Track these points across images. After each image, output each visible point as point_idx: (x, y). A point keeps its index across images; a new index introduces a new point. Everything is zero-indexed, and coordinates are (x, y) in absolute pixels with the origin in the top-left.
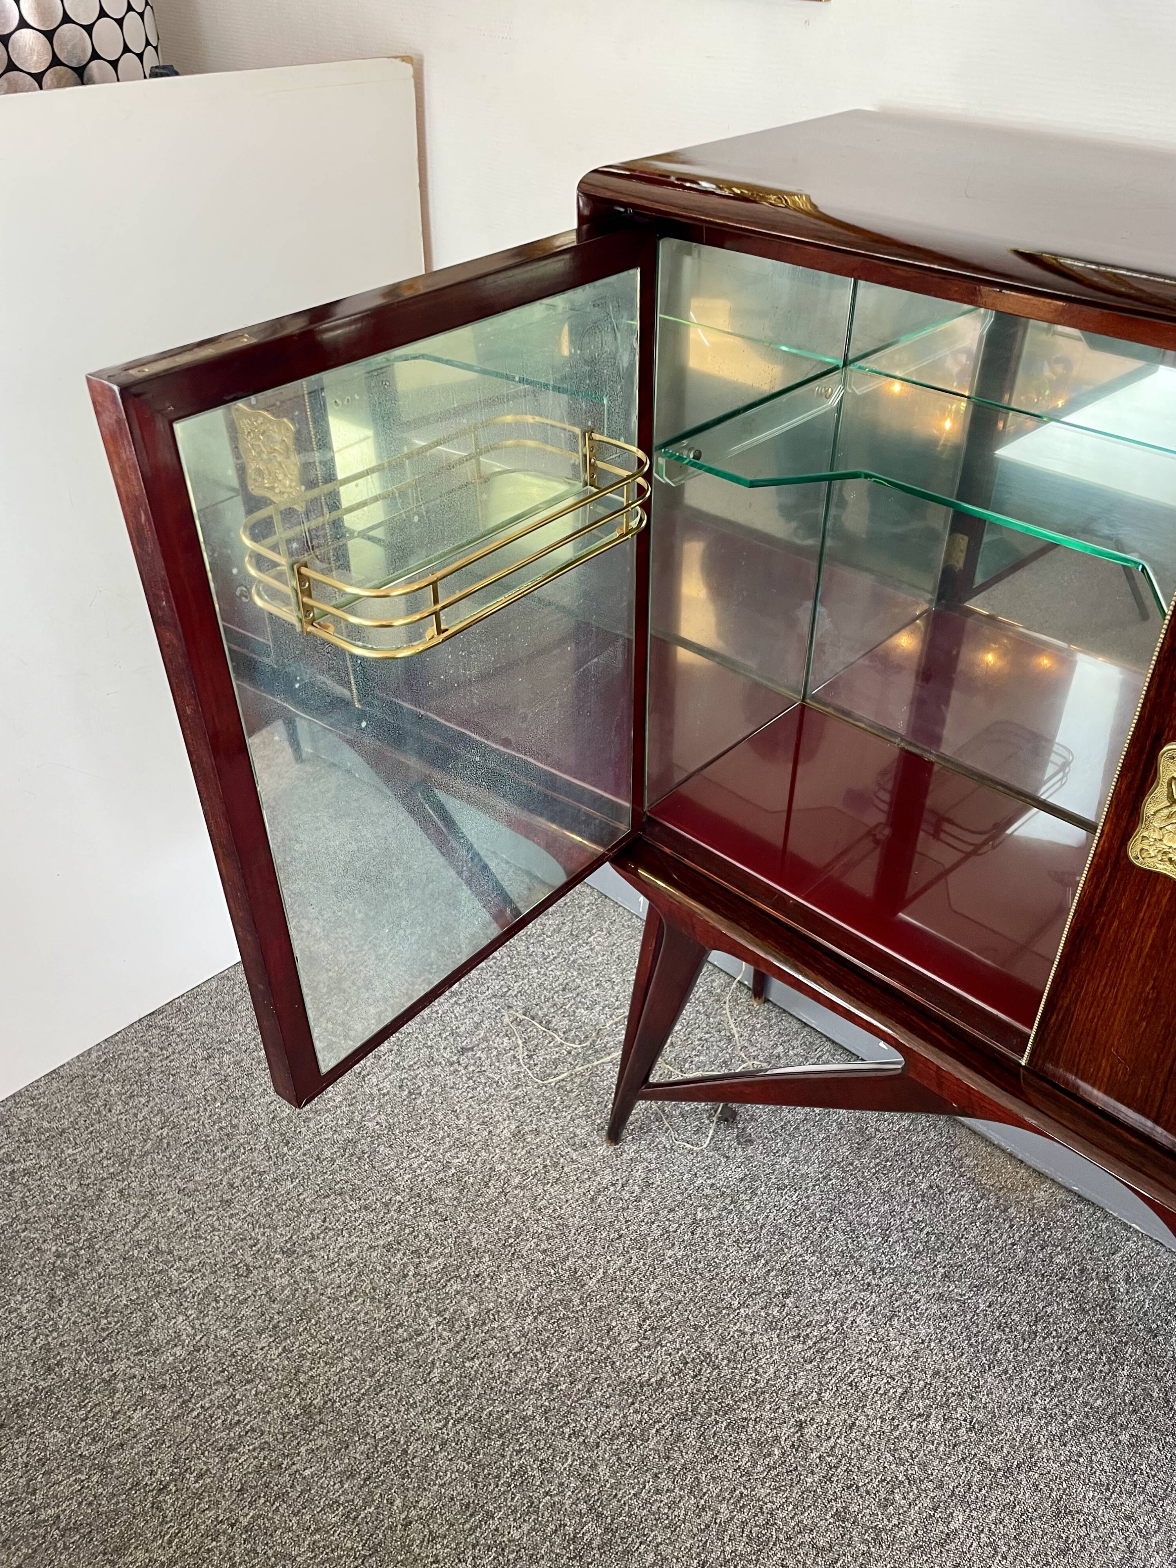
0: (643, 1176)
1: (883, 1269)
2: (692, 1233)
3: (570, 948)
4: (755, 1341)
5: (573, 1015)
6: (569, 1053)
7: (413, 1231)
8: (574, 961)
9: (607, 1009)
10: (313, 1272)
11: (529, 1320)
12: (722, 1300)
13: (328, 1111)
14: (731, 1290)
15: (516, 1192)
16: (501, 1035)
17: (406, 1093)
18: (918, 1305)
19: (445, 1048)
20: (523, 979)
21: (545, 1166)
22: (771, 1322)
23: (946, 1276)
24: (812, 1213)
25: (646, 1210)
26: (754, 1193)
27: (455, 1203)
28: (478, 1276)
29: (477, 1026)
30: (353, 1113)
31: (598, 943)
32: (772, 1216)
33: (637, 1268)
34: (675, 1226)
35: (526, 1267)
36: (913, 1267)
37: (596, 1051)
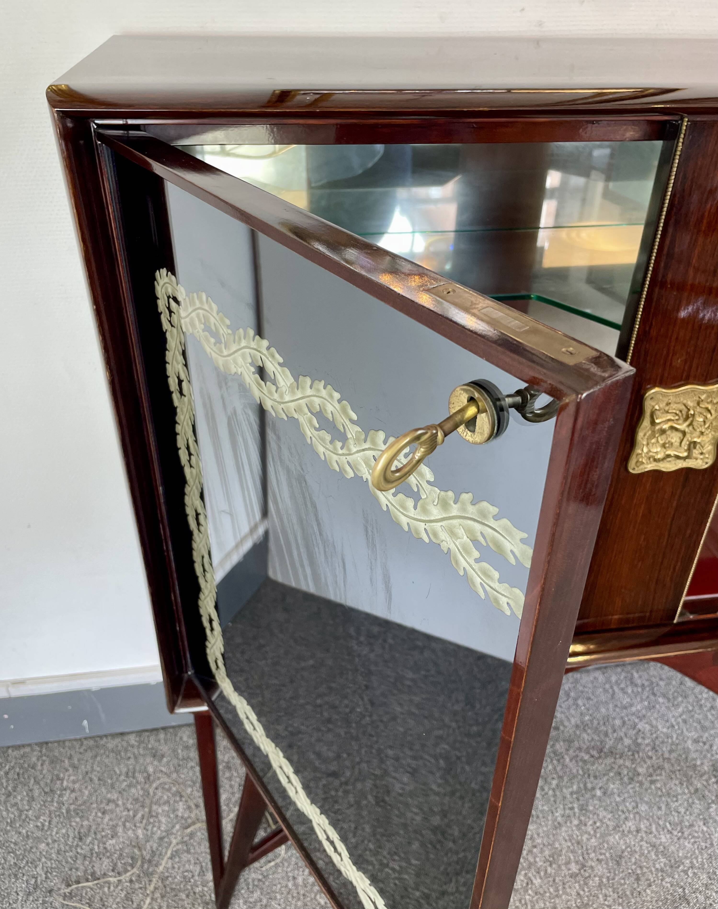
3: (55, 804)
6: (131, 881)
8: (68, 811)
9: (127, 824)
20: (40, 860)
31: (74, 782)
37: (150, 861)
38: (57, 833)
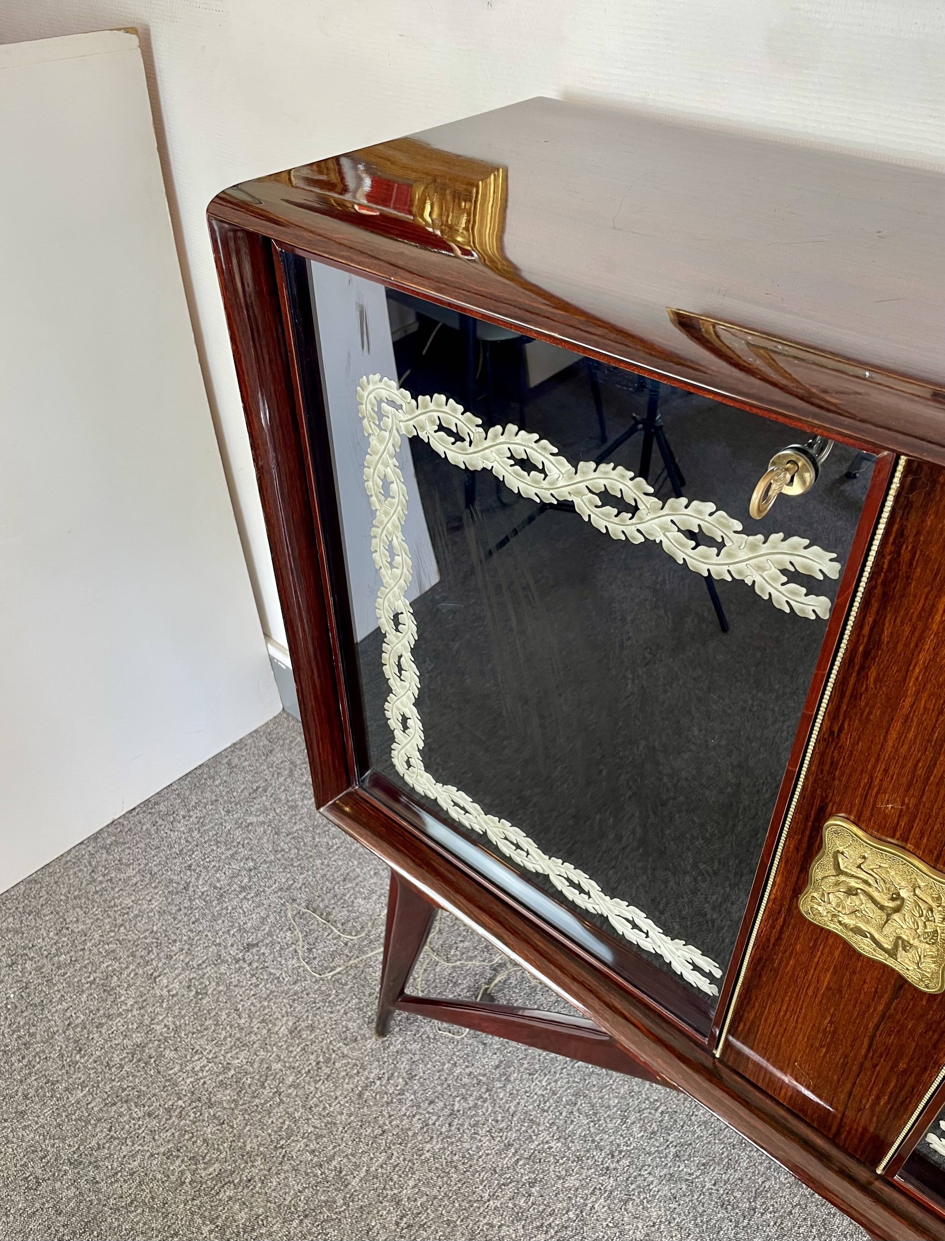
0: (407, 1067)
1: (620, 1152)
2: (450, 1125)
4: (502, 1234)
5: (352, 906)
6: (346, 944)
7: (192, 1137)
8: (355, 851)
10: (97, 1182)
11: (295, 1223)
12: (474, 1193)
13: (120, 1015)
14: (483, 1181)
15: (290, 1091)
16: (285, 929)
17: (193, 993)
18: (651, 1187)
19: (232, 945)
21: (318, 1063)
22: (518, 1213)
23: (677, 1156)
24: (559, 1097)
25: (409, 1103)
26: (508, 1080)
27: (233, 1106)
28: (250, 1181)
29: (263, 920)
30: (143, 1016)
32: (522, 1102)
33: (398, 1164)
34: (434, 1118)
35: (295, 1169)
36: (648, 1148)
37: (371, 942)
38: (335, 861)
